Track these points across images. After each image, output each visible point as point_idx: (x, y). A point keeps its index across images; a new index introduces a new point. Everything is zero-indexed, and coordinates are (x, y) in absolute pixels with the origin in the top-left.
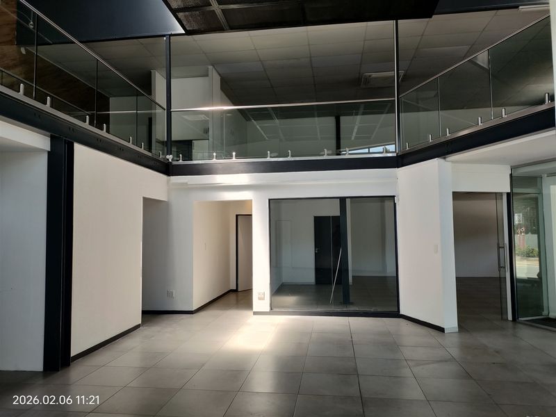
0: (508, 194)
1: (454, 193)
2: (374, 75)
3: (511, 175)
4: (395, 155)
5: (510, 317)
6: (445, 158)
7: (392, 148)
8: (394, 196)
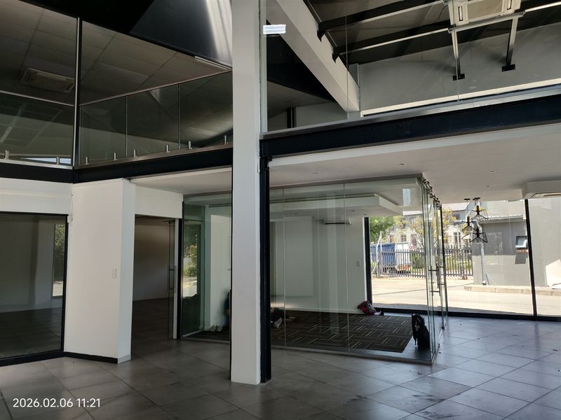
0: (180, 220)
1: (136, 215)
2: (41, 73)
3: (183, 203)
4: (71, 168)
5: (175, 336)
6: (130, 179)
7: (68, 161)
8: (67, 215)
